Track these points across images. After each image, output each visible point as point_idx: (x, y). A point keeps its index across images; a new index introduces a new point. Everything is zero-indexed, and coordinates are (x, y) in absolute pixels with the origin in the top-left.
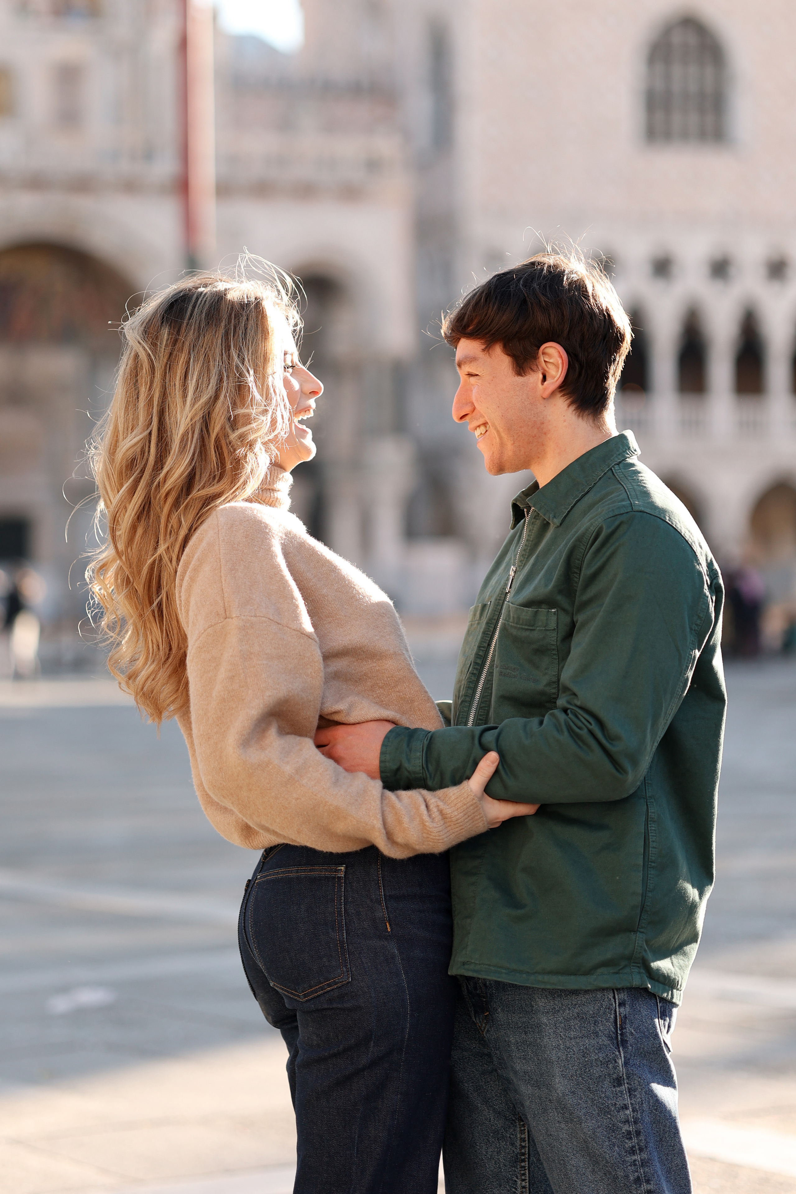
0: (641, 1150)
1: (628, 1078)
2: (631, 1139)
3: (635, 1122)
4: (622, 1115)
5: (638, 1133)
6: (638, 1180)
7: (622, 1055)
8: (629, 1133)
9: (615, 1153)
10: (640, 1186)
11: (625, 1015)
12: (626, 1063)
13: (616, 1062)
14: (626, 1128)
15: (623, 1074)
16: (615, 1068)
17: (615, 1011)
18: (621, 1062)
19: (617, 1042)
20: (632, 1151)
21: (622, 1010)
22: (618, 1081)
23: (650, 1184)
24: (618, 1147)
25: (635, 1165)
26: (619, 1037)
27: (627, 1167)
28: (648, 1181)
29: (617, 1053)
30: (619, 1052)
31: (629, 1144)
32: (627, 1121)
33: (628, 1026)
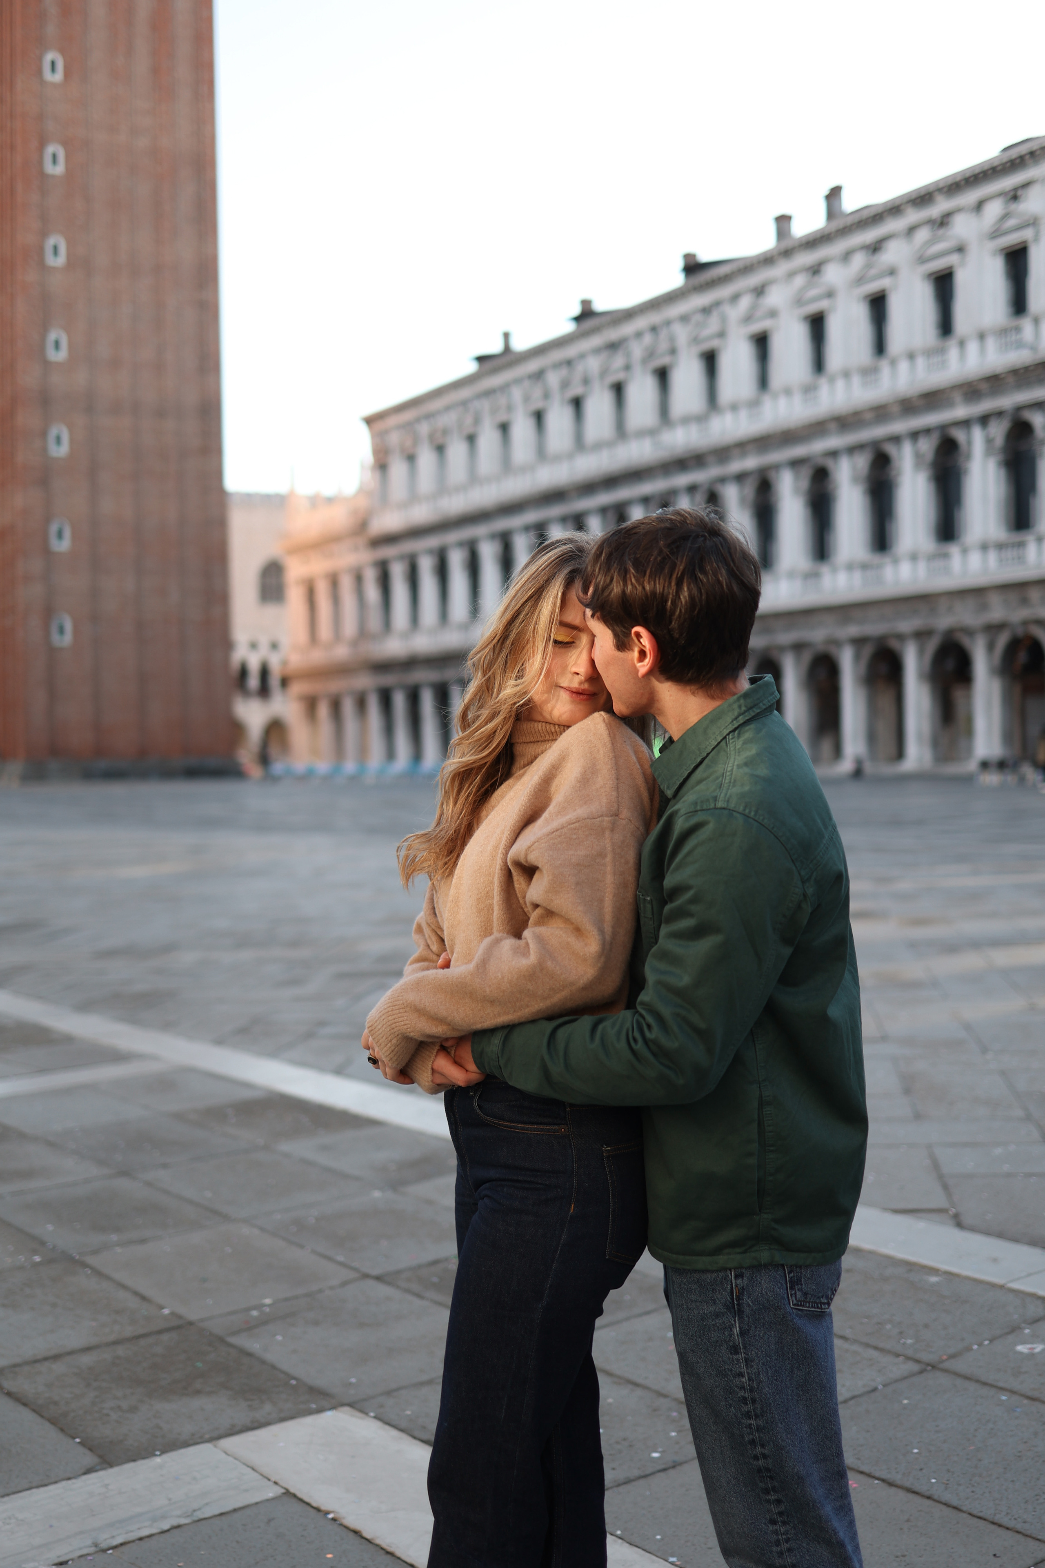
0: (757, 1416)
1: (745, 1348)
2: (746, 1404)
3: (752, 1390)
4: (737, 1381)
5: (754, 1401)
6: (753, 1442)
7: (737, 1325)
8: (745, 1399)
9: (731, 1414)
10: (755, 1448)
11: (743, 1287)
12: (742, 1333)
13: (731, 1330)
14: (741, 1393)
15: (739, 1343)
16: (731, 1335)
17: (732, 1282)
18: (736, 1330)
19: (735, 1311)
20: (748, 1415)
21: (739, 1281)
22: (735, 1350)
23: (765, 1449)
24: (735, 1408)
25: (751, 1428)
26: (736, 1306)
27: (742, 1428)
28: (763, 1446)
29: (733, 1322)
30: (735, 1321)
31: (745, 1409)
32: (742, 1388)
33: (745, 1297)
